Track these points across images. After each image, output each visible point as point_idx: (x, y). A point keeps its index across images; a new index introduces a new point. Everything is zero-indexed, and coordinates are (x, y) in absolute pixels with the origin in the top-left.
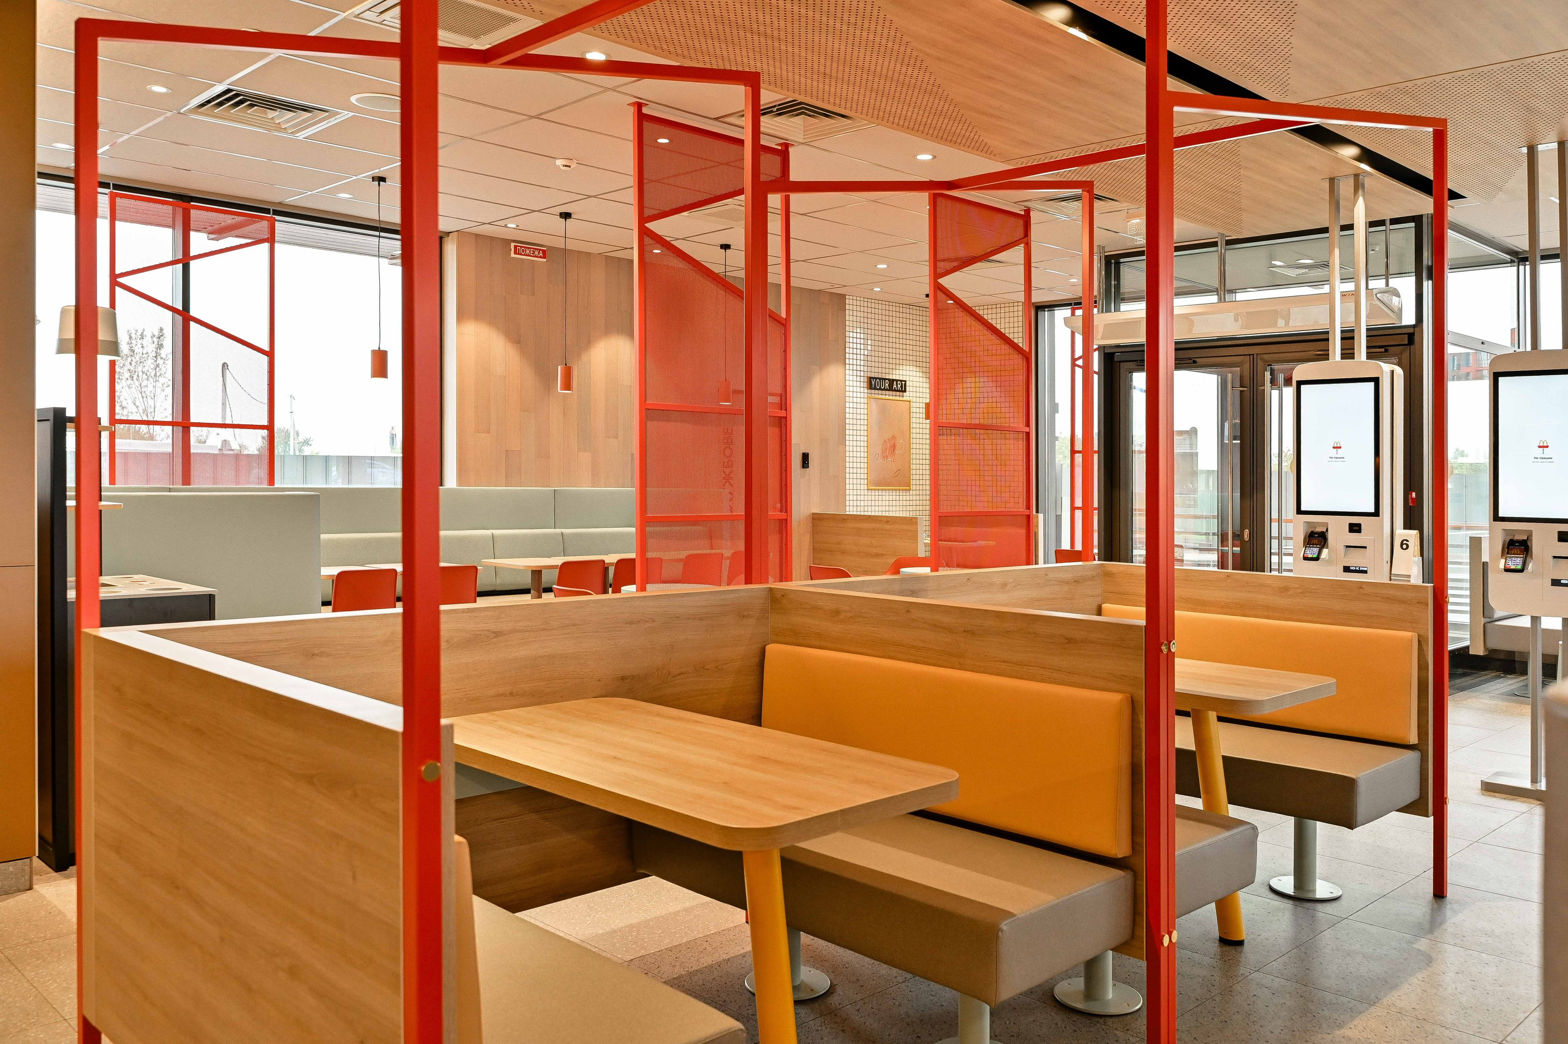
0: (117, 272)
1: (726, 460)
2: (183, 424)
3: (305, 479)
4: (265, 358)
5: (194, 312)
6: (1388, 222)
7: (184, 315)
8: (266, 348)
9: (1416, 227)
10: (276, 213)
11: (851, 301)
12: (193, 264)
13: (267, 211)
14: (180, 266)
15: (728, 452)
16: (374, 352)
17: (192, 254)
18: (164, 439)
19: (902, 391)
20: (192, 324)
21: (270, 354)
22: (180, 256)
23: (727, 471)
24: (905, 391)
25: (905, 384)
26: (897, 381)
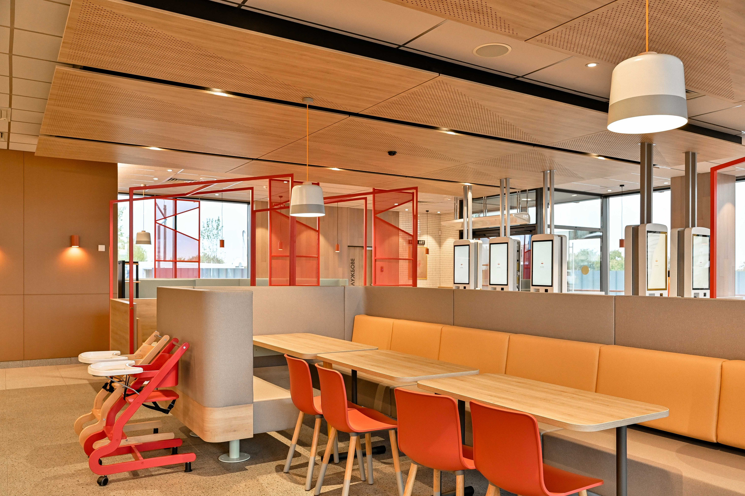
0: (157, 220)
1: (352, 269)
2: (175, 261)
3: (219, 277)
4: (198, 241)
5: (177, 230)
6: (527, 191)
7: (175, 231)
8: (198, 239)
9: (536, 192)
10: (201, 199)
11: (402, 214)
12: (177, 215)
13: (198, 199)
14: (174, 216)
15: (353, 267)
16: (220, 240)
17: (177, 213)
18: (170, 265)
19: (423, 244)
20: (177, 233)
21: (199, 240)
22: (174, 214)
23: (353, 273)
24: (424, 244)
25: (424, 242)
26: (421, 241)
